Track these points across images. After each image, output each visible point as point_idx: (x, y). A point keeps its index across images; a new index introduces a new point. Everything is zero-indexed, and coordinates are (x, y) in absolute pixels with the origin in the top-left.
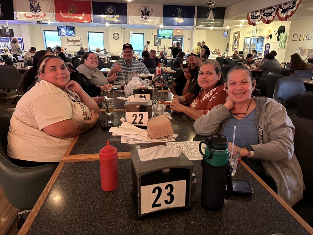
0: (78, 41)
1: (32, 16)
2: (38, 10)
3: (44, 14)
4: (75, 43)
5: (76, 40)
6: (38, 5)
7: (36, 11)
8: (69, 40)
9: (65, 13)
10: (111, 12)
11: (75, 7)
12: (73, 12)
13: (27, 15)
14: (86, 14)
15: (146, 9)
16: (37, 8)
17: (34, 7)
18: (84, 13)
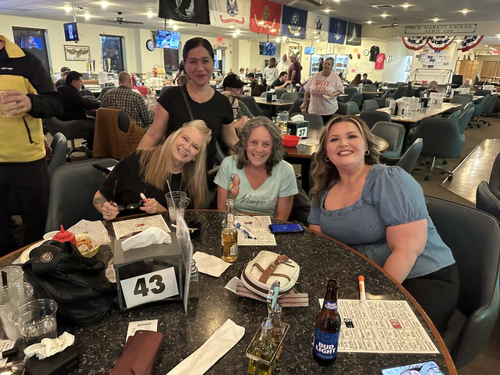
0: (85, 52)
1: (229, 21)
2: (235, 11)
3: (243, 18)
4: (78, 56)
5: (81, 51)
6: (235, 3)
8: (68, 50)
9: (259, 19)
10: (295, 22)
11: (268, 10)
12: (266, 18)
13: (222, 18)
14: (276, 22)
15: (319, 21)
16: (234, 8)
17: (231, 4)
18: (275, 20)
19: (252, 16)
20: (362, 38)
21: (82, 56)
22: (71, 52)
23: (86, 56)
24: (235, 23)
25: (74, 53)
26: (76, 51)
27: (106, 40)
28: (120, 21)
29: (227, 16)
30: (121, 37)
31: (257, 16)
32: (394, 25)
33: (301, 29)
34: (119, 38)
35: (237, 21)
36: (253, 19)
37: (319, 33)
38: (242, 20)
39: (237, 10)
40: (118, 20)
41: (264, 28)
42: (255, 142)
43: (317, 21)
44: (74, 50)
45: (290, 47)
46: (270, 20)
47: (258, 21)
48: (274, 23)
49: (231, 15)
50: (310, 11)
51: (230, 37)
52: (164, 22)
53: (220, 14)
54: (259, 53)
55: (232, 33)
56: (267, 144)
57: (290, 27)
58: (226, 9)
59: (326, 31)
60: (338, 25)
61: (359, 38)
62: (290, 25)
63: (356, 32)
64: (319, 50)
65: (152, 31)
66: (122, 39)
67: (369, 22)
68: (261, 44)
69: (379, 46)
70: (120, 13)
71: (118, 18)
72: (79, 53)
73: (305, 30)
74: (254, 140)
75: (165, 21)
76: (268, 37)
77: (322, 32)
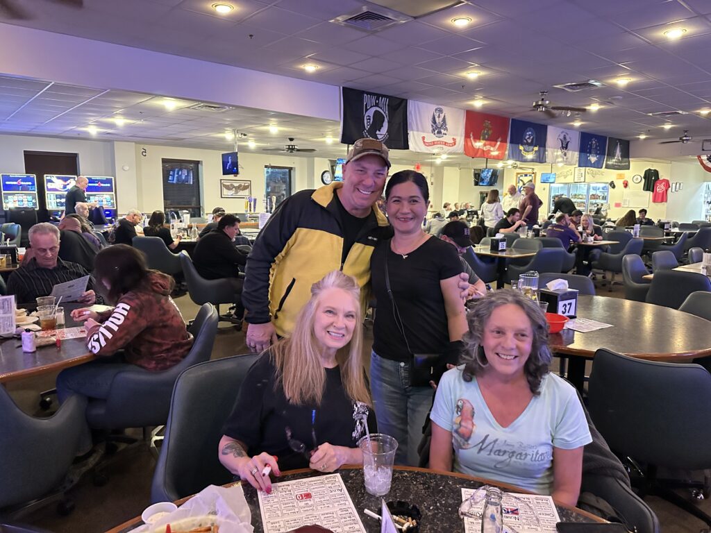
0: (245, 188)
1: (434, 143)
2: (442, 131)
3: (454, 139)
4: (236, 192)
5: (240, 186)
6: (444, 120)
7: (439, 132)
8: (224, 186)
9: (477, 138)
10: (529, 141)
11: (490, 127)
12: (487, 136)
13: (425, 141)
14: (501, 142)
15: (565, 138)
16: (442, 126)
17: (437, 121)
18: (500, 139)
19: (467, 136)
20: (630, 159)
21: (241, 193)
22: (228, 188)
23: (246, 192)
24: (442, 146)
25: (232, 189)
26: (234, 187)
27: (272, 172)
28: (291, 149)
29: (431, 137)
30: (290, 169)
31: (473, 135)
32: (684, 138)
33: (539, 149)
34: (287, 170)
35: (446, 143)
36: (468, 140)
37: (565, 155)
38: (452, 141)
39: (446, 129)
40: (289, 149)
41: (484, 151)
42: (500, 332)
43: (562, 137)
44: (232, 185)
45: (518, 174)
46: (492, 139)
47: (475, 142)
48: (498, 143)
49: (438, 135)
50: (551, 124)
51: (431, 165)
52: (346, 149)
53: (423, 134)
54: (473, 183)
55: (435, 158)
56: (523, 335)
57: (521, 148)
58: (431, 129)
59: (575, 151)
60: (594, 142)
61: (626, 159)
62: (522, 145)
63: (621, 151)
64: (563, 177)
65: (330, 160)
66: (292, 172)
67: (642, 137)
68: (476, 172)
69: (657, 169)
70: (291, 140)
71: (289, 146)
72: (239, 188)
73: (545, 151)
74: (498, 328)
75: (348, 147)
76: (487, 163)
77: (570, 153)
